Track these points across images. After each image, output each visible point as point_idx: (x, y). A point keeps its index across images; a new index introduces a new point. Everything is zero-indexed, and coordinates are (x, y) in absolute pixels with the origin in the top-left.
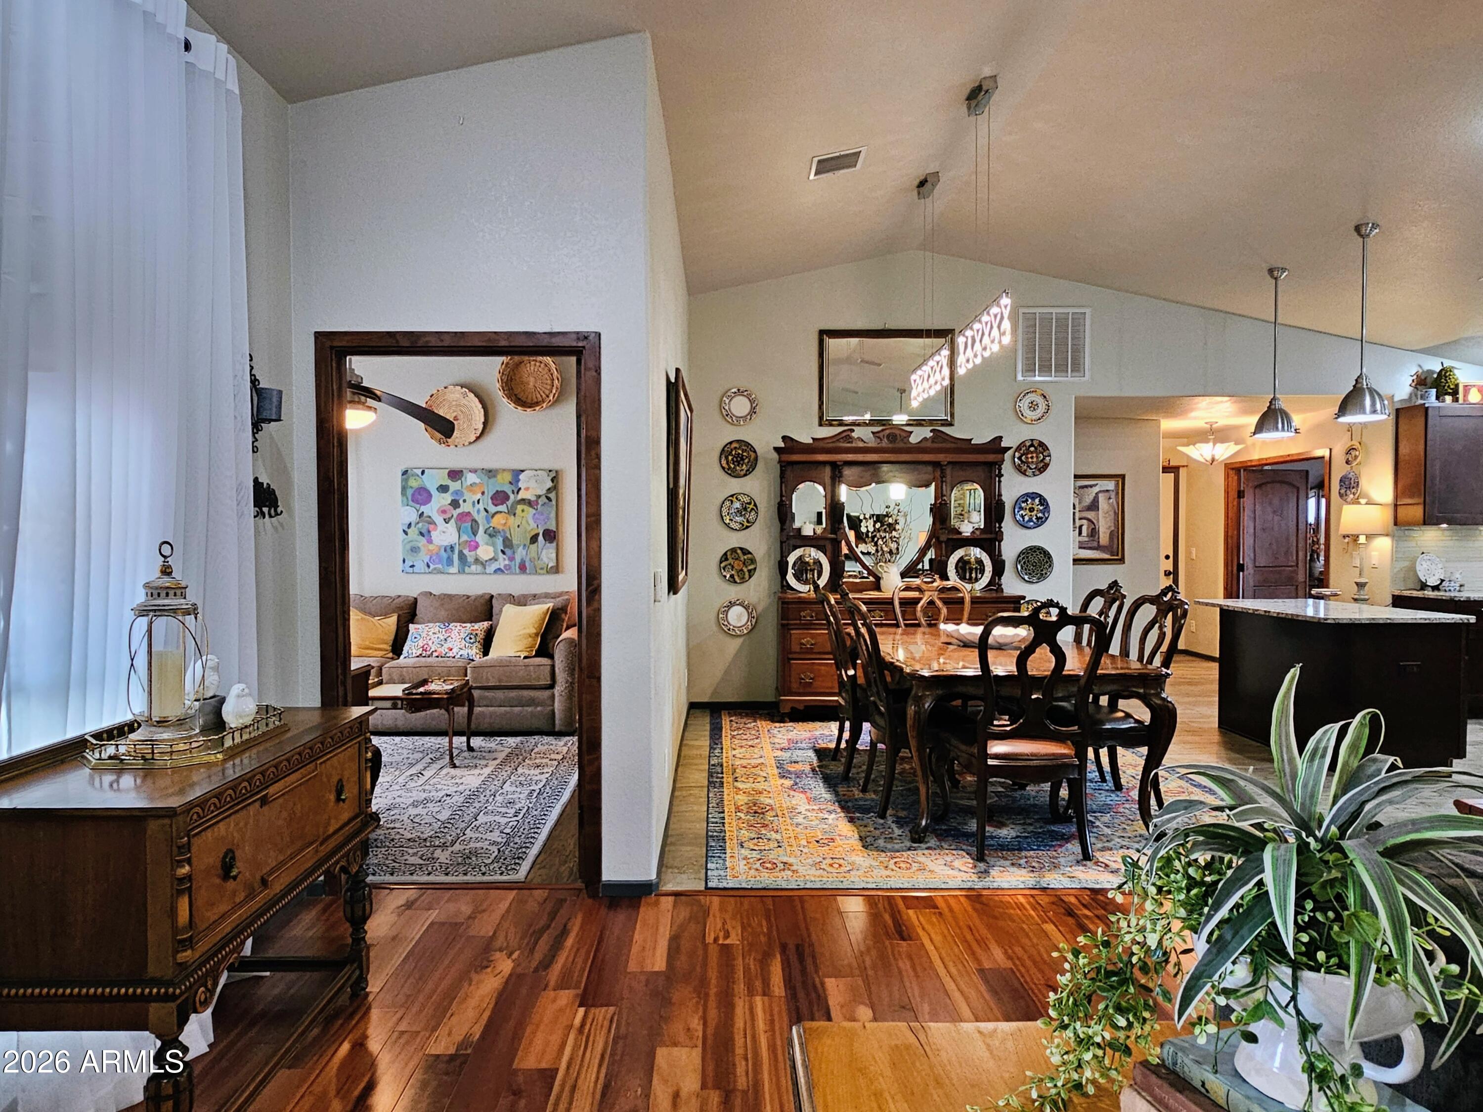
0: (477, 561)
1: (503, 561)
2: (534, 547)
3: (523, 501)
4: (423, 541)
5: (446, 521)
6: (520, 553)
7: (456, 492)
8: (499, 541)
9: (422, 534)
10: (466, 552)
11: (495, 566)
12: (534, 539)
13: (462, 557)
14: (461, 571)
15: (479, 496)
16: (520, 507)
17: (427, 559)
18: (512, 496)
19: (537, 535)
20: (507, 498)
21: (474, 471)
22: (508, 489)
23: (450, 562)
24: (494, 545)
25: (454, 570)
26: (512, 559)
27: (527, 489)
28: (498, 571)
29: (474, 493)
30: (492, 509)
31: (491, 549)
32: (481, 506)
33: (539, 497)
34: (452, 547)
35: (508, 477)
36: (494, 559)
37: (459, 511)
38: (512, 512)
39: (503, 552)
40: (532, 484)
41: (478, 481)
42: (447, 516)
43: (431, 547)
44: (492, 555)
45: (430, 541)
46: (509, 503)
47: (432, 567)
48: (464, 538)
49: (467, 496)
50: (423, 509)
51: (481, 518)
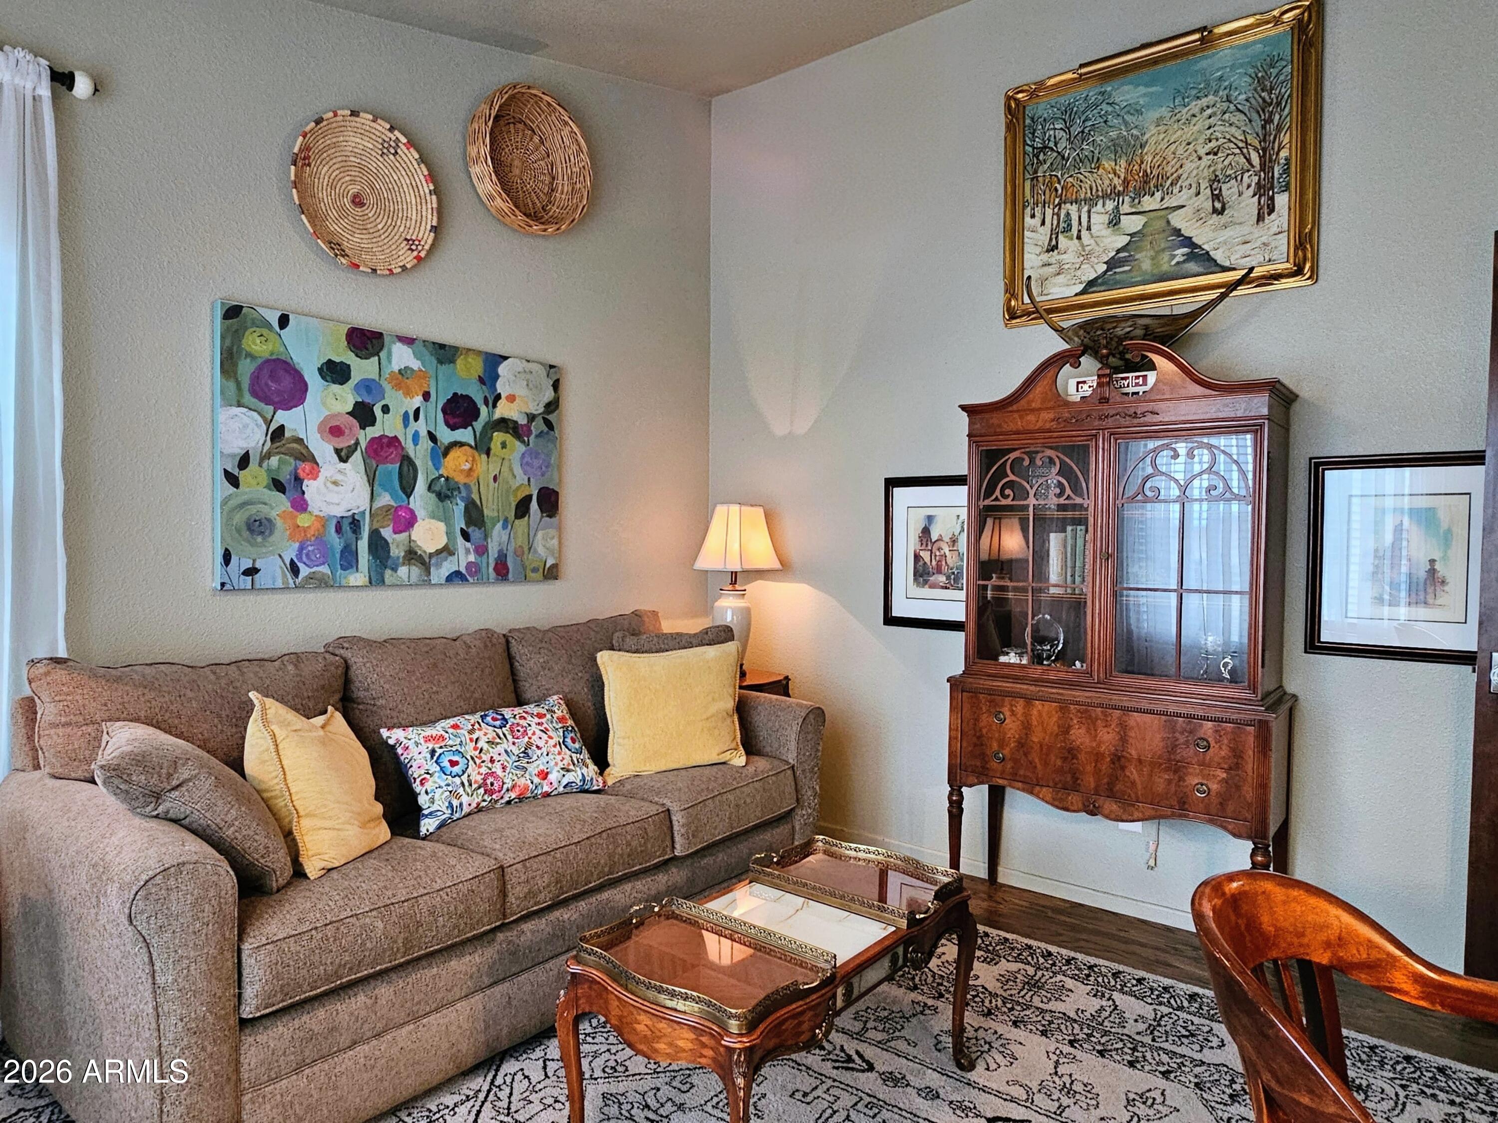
0: (412, 555)
1: (465, 556)
2: (521, 524)
3: (504, 424)
4: (280, 504)
5: (343, 456)
6: (497, 538)
7: (367, 386)
8: (458, 509)
9: (278, 486)
10: (387, 533)
11: (448, 567)
12: (522, 508)
13: (378, 546)
14: (377, 580)
15: (418, 401)
16: (498, 437)
17: (290, 553)
18: (484, 410)
19: (528, 498)
20: (476, 414)
21: (409, 341)
22: (477, 394)
23: (349, 559)
24: (447, 519)
25: (359, 578)
26: (481, 550)
27: (511, 398)
28: (456, 577)
29: (408, 393)
30: (446, 435)
31: (442, 526)
32: (421, 426)
33: (531, 418)
34: (355, 524)
35: (477, 367)
36: (447, 551)
37: (373, 432)
38: (483, 446)
39: (466, 536)
40: (521, 391)
41: (416, 365)
42: (345, 442)
43: (303, 520)
44: (442, 542)
45: (301, 505)
46: (479, 425)
47: (304, 571)
48: (385, 499)
49: (393, 397)
50: (282, 417)
51: (420, 453)
